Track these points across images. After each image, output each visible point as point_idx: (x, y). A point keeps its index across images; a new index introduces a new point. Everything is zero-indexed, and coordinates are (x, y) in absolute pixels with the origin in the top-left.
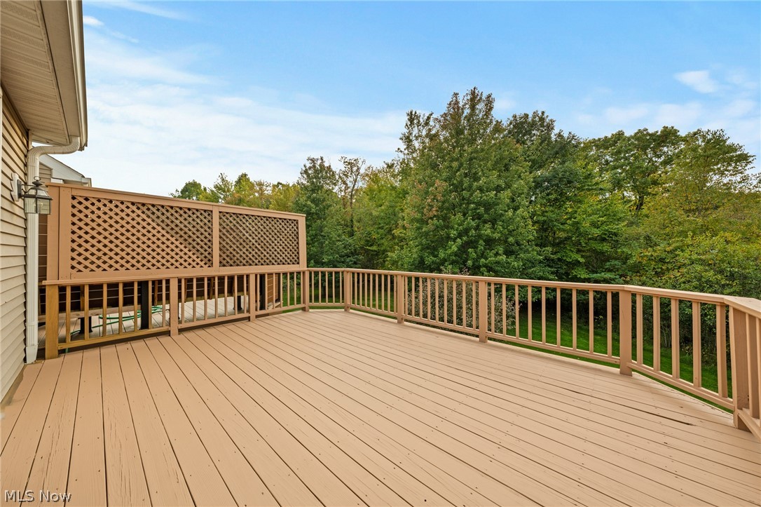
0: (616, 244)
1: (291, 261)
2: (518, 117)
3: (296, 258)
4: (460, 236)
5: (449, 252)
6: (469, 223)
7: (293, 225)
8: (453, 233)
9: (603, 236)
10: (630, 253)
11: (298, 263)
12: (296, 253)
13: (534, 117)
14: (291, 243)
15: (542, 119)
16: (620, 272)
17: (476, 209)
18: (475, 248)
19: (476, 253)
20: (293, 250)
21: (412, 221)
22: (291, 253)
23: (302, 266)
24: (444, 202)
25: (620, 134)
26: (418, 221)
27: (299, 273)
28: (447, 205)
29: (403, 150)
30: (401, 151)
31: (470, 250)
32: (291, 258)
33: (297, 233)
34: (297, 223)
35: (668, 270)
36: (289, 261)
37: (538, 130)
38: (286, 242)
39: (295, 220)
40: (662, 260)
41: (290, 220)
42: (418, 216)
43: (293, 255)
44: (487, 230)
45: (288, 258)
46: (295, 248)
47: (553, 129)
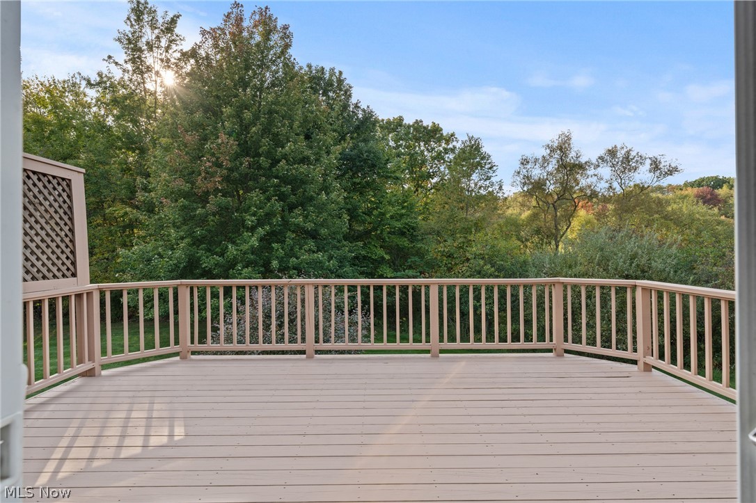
0: (413, 239)
1: (59, 270)
2: (313, 68)
3: (68, 263)
4: (260, 223)
5: (245, 247)
6: (273, 206)
7: (60, 189)
8: (250, 220)
9: (404, 230)
10: (427, 248)
11: (74, 275)
12: (67, 251)
13: (331, 75)
14: (57, 229)
15: (340, 81)
16: (420, 269)
17: (278, 186)
18: (283, 242)
19: (282, 248)
20: (63, 246)
21: (175, 195)
22: (58, 251)
23: (82, 282)
24: (231, 170)
25: (401, 119)
26: (186, 195)
27: (79, 296)
28: (236, 174)
29: (121, 62)
30: (116, 64)
31: (275, 245)
32: (59, 263)
33: (70, 208)
34: (69, 186)
35: (456, 264)
36: (54, 269)
37: (334, 92)
38: (48, 228)
39: (63, 179)
40: (450, 256)
41: (54, 177)
42: (186, 187)
43: (63, 257)
44: (297, 218)
45: (53, 264)
46: (67, 240)
47: (350, 96)
